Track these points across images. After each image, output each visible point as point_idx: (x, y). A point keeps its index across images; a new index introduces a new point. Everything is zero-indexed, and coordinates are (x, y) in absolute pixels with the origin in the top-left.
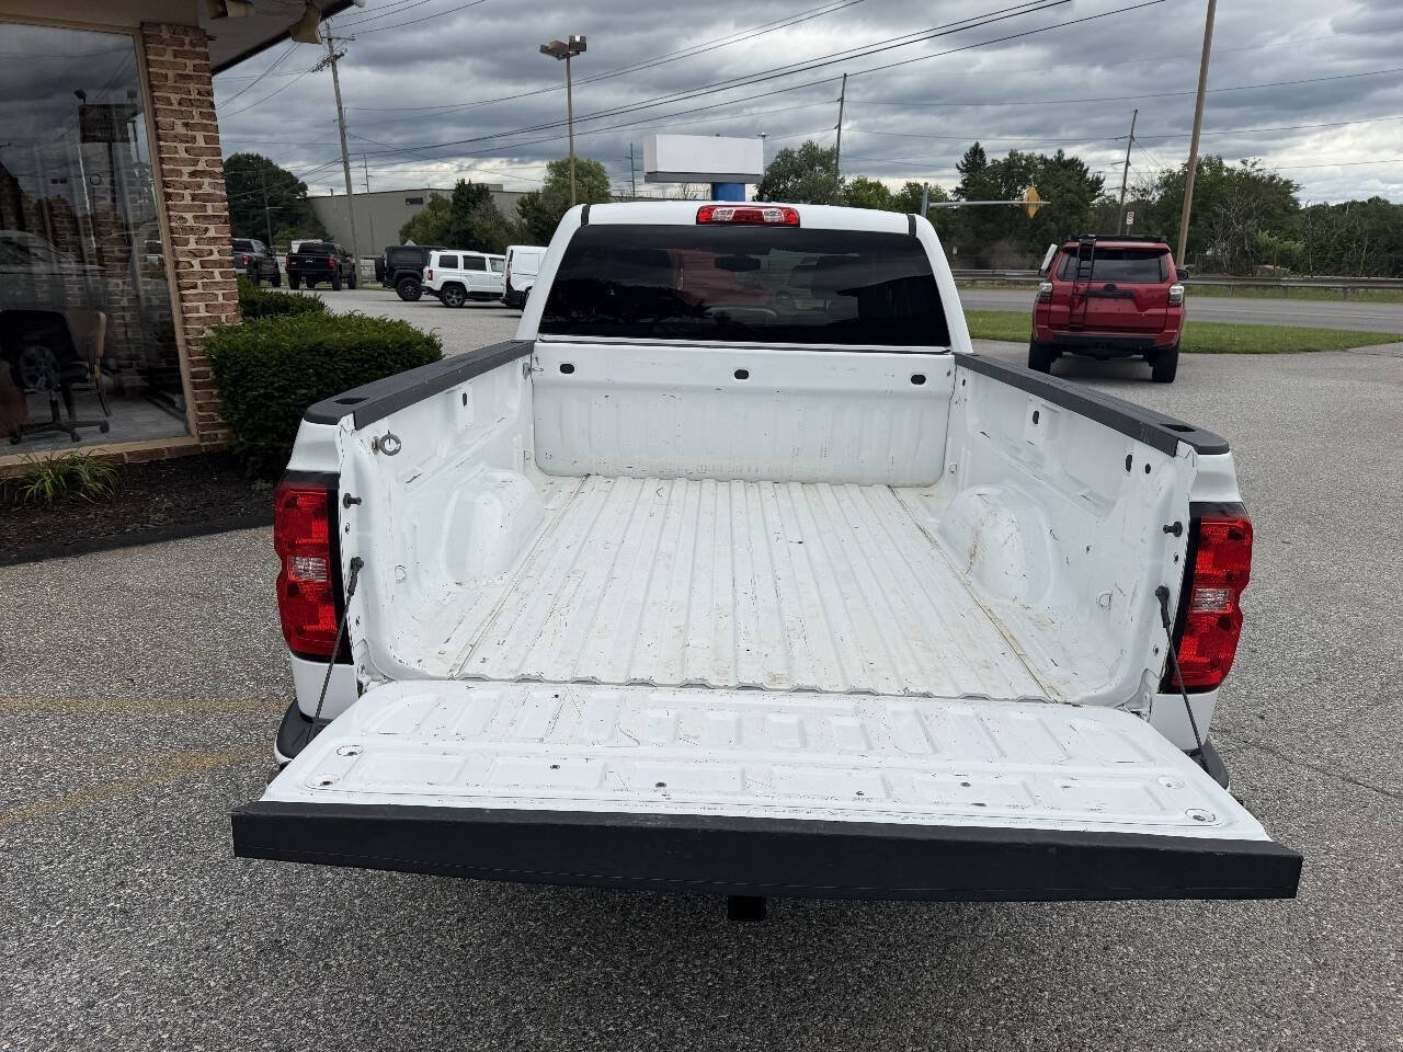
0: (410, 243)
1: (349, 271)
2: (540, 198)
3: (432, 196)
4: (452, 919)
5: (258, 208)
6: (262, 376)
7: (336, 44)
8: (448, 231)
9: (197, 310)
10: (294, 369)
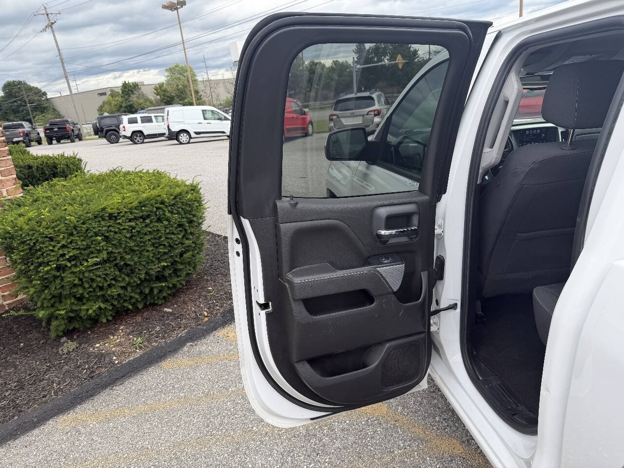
0: (106, 114)
1: (77, 132)
2: (165, 85)
3: (111, 91)
5: (24, 106)
7: (51, 17)
10: (82, 238)
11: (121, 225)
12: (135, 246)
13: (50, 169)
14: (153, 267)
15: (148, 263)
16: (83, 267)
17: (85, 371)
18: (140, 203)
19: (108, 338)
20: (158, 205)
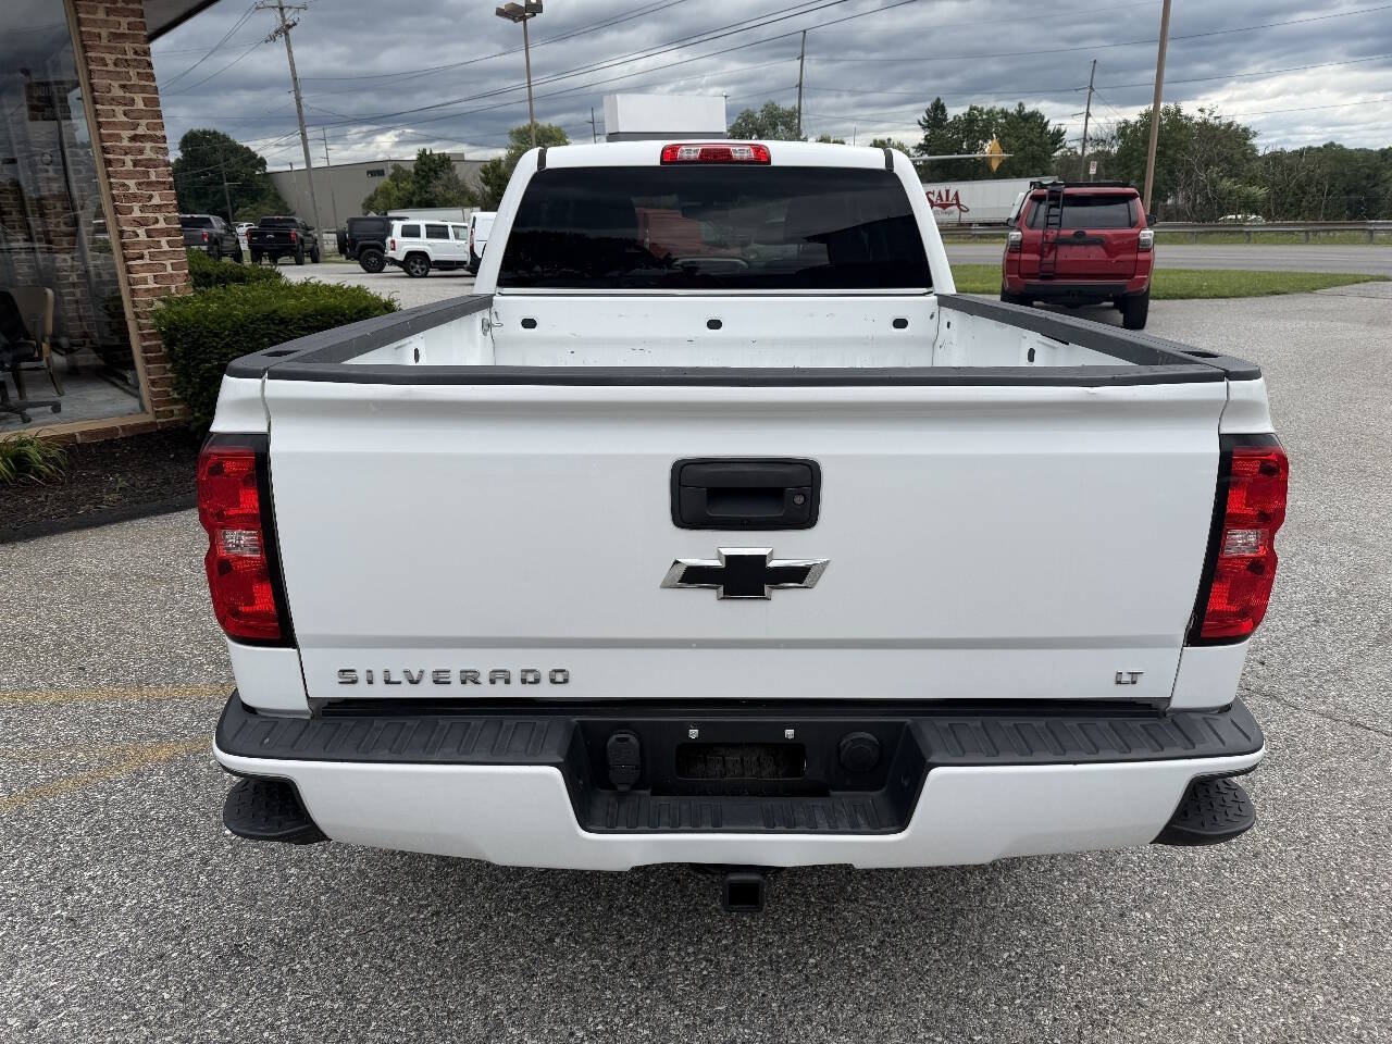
0: (372, 214)
1: (311, 245)
2: (503, 165)
3: (394, 167)
4: (426, 913)
5: (218, 184)
6: (216, 348)
7: (287, 14)
8: (411, 202)
9: (145, 281)
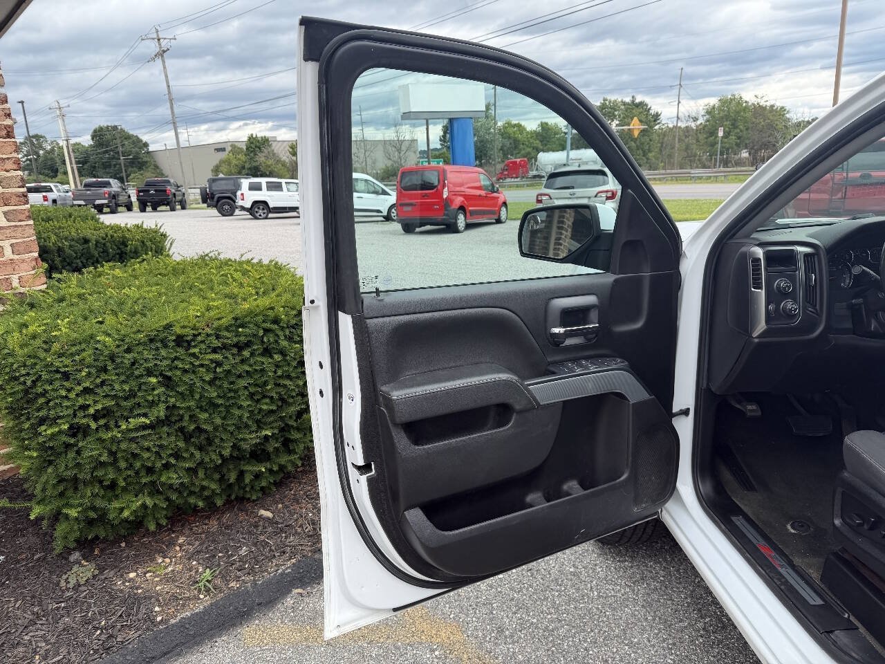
1: (180, 198)
3: (232, 146)
5: (116, 159)
6: (65, 398)
7: (163, 43)
8: (243, 167)
10: (123, 378)
11: (197, 358)
12: (219, 396)
13: (116, 246)
14: (248, 436)
15: (238, 428)
16: (119, 432)
17: (99, 632)
18: (236, 319)
19: (153, 560)
20: (268, 325)
